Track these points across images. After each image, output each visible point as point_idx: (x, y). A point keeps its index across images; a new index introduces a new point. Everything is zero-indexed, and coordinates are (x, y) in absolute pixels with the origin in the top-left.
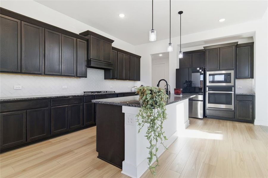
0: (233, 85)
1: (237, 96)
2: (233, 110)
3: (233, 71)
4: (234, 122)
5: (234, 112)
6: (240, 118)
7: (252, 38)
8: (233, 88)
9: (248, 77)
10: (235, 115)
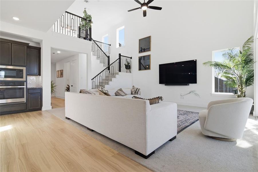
0: (25, 80)
1: (28, 89)
2: (25, 102)
3: (25, 68)
4: (26, 113)
5: (26, 104)
6: (31, 108)
7: (39, 43)
8: (25, 83)
9: (37, 74)
10: (27, 106)
